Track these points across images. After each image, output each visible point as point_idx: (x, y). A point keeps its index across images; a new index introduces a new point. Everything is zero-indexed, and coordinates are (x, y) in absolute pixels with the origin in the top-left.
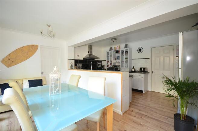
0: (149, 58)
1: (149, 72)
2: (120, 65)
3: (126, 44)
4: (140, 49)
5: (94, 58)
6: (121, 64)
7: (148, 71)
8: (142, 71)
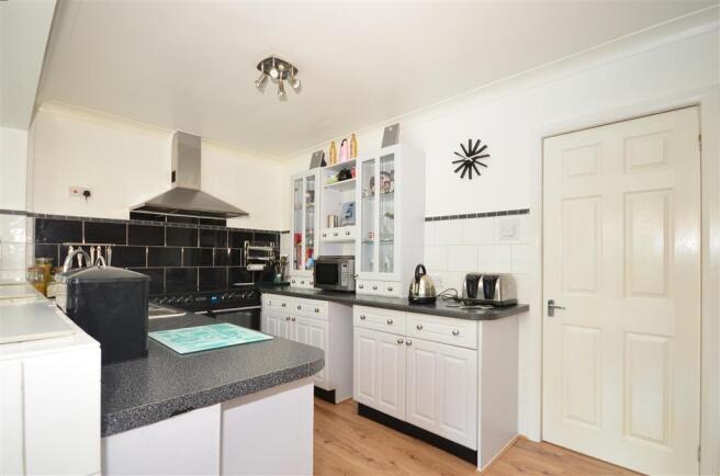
0: (525, 212)
1: (526, 308)
2: (353, 258)
3: (390, 123)
4: (470, 153)
5: (225, 215)
6: (357, 251)
7: (522, 301)
8: (480, 296)
